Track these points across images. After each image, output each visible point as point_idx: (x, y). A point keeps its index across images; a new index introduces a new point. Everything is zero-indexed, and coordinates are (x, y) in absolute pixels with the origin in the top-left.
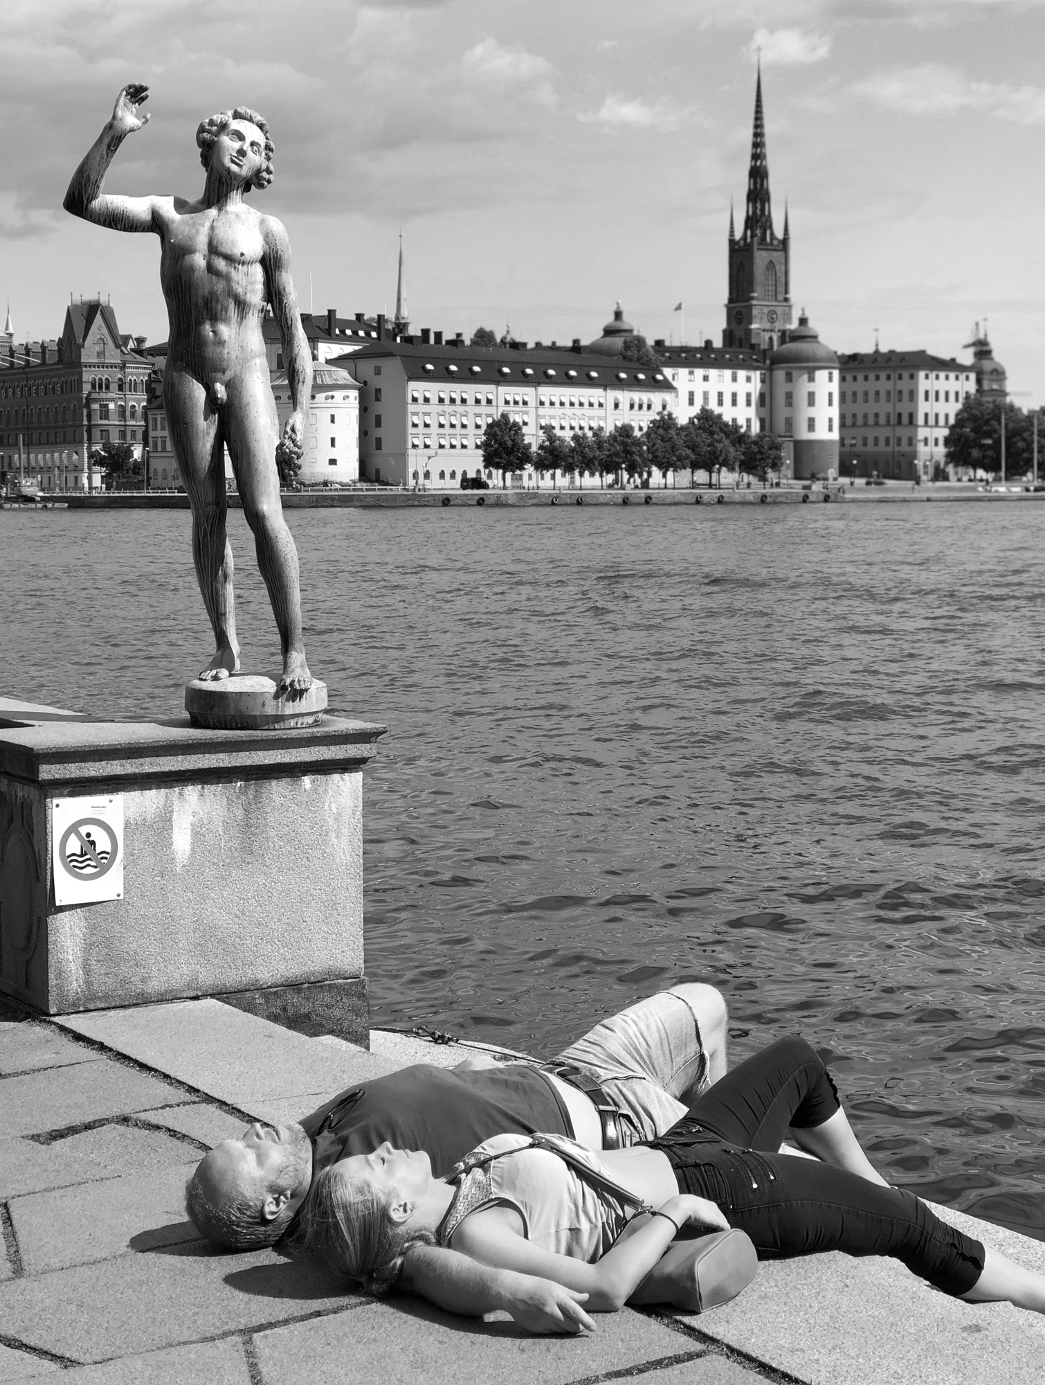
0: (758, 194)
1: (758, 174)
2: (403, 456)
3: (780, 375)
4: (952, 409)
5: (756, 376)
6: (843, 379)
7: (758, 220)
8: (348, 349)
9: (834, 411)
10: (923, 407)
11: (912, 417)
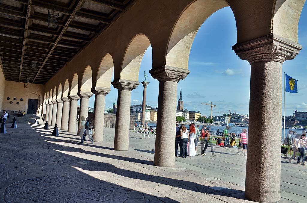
0: (181, 97)
1: (181, 95)
2: (154, 118)
3: (184, 113)
4: (199, 117)
5: (182, 113)
6: (189, 113)
7: (181, 99)
8: (149, 108)
9: (188, 116)
10: (196, 116)
11: (195, 117)
